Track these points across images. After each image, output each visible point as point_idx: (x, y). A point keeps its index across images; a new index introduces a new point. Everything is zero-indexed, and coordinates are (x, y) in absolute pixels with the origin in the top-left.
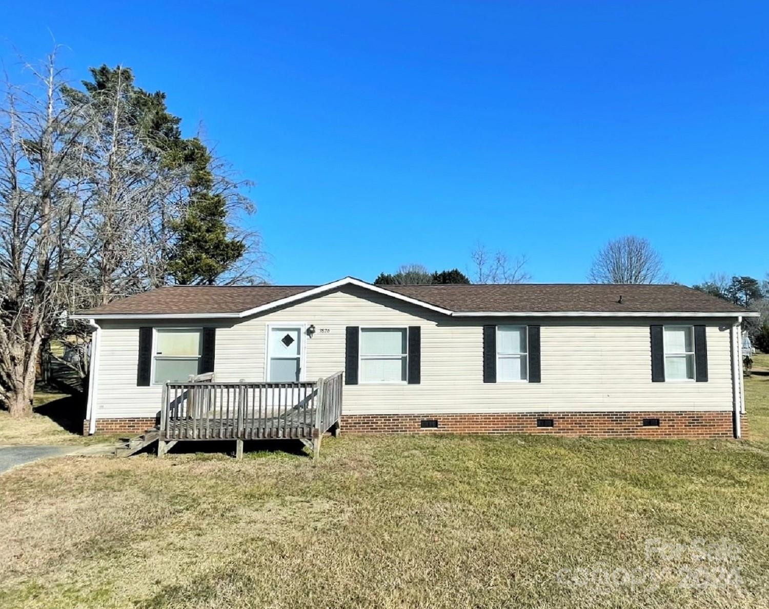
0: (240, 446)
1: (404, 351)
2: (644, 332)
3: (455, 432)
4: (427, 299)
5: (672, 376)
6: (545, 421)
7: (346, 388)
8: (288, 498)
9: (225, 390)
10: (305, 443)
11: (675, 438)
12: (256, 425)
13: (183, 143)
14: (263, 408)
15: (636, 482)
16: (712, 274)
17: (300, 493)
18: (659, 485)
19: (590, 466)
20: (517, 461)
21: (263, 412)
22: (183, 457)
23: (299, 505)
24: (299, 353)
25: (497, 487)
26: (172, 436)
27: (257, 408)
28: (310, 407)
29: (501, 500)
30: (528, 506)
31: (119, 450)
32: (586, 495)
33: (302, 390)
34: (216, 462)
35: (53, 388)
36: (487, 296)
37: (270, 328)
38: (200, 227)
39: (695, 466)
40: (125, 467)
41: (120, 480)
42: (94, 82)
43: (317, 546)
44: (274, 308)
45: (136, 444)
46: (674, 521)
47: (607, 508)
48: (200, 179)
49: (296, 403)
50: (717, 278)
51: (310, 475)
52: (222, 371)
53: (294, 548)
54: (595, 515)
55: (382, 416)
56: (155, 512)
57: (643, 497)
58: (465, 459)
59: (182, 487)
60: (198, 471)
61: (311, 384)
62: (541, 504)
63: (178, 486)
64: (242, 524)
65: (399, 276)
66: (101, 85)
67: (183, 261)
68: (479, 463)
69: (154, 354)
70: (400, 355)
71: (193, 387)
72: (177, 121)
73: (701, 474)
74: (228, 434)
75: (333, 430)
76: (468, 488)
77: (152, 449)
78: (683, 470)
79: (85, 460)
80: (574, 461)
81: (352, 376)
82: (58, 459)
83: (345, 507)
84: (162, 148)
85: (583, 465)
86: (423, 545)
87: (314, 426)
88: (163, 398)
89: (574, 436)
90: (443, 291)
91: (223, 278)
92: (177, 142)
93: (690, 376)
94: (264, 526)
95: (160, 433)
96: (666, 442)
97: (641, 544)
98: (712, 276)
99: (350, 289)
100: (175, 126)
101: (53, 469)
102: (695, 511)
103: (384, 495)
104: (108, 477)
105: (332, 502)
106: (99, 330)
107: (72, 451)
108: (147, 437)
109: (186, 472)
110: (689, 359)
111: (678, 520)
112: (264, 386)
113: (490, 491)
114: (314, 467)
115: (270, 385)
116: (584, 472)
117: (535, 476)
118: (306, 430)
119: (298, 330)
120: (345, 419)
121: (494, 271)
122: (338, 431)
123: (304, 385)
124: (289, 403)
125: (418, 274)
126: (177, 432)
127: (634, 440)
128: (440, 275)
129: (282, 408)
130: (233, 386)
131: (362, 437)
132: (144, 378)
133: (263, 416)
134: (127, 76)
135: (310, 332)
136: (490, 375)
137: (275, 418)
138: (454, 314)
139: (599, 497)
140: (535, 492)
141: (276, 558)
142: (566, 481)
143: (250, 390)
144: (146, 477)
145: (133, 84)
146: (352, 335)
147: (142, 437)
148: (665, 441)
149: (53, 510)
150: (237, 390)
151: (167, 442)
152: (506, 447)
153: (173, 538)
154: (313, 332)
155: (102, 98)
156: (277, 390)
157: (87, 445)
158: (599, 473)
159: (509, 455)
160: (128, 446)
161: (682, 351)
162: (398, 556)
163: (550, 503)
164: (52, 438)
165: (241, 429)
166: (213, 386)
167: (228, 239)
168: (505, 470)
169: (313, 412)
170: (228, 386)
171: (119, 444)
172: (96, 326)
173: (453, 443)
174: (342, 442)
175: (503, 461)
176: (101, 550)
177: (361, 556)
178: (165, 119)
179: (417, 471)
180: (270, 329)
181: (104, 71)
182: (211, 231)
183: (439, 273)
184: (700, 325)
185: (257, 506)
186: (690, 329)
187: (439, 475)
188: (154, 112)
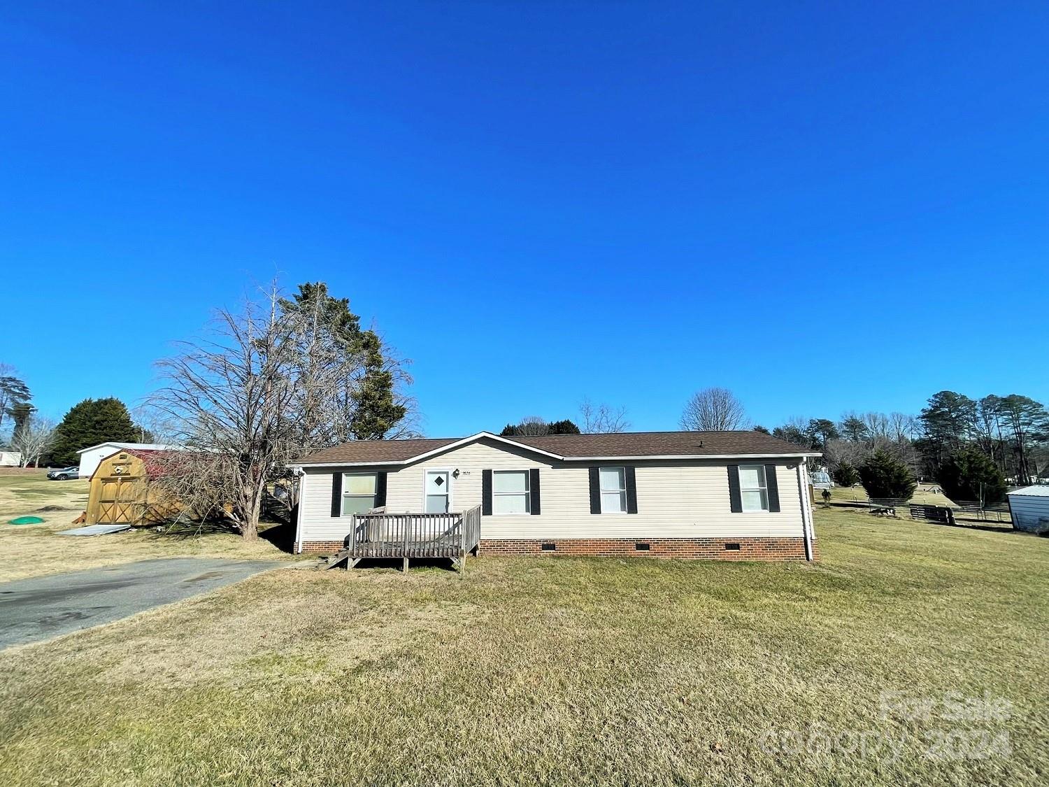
0: (406, 562)
1: (527, 489)
2: (723, 471)
3: (569, 554)
4: (543, 447)
5: (750, 507)
6: (643, 546)
7: (483, 517)
8: (443, 602)
9: (395, 520)
10: (453, 560)
11: (754, 560)
12: (418, 546)
13: (361, 334)
14: (423, 533)
15: (718, 595)
16: (790, 418)
17: (452, 599)
18: (739, 598)
19: (680, 583)
20: (620, 578)
21: (423, 536)
22: (365, 570)
23: (452, 608)
24: (447, 491)
25: (603, 598)
26: (358, 554)
27: (418, 534)
28: (456, 533)
29: (606, 608)
30: (628, 612)
31: (320, 565)
32: (675, 605)
33: (451, 519)
34: (389, 575)
35: (269, 519)
36: (590, 443)
37: (426, 472)
38: (374, 396)
39: (771, 583)
40: (325, 577)
41: (323, 587)
42: (301, 295)
43: (466, 637)
44: (429, 456)
45: (333, 561)
46: (747, 626)
47: (692, 616)
48: (373, 360)
49: (446, 529)
50: (795, 420)
51: (458, 586)
52: (391, 506)
53: (450, 637)
54: (682, 621)
55: (513, 541)
56: (349, 610)
57: (723, 607)
58: (577, 575)
59: (366, 593)
60: (377, 581)
61: (458, 515)
62: (638, 611)
63: (363, 592)
64: (411, 621)
65: (522, 426)
66: (305, 297)
67: (363, 423)
68: (589, 579)
69: (343, 493)
70: (525, 492)
71: (372, 517)
72: (357, 319)
73: (776, 591)
74: (398, 553)
75: (474, 551)
76: (580, 597)
77: (343, 564)
78: (760, 586)
79: (297, 571)
80: (665, 578)
81: (487, 508)
82: (280, 570)
83: (485, 609)
84: (347, 339)
85: (674, 582)
86: (545, 638)
87: (460, 547)
88: (351, 526)
89: (668, 558)
90: (556, 440)
91: (390, 433)
92: (357, 335)
93: (764, 508)
94: (426, 622)
95: (349, 552)
96: (746, 564)
97: (717, 642)
98: (791, 420)
99: (485, 441)
100: (355, 323)
101: (277, 578)
102: (766, 619)
103: (514, 602)
104: (315, 584)
105: (475, 606)
106: (305, 475)
107: (288, 565)
108: (340, 554)
109: (368, 582)
110: (762, 493)
111: (750, 625)
112: (423, 516)
113: (597, 600)
114: (461, 579)
115: (428, 516)
116: (674, 588)
117: (634, 590)
118: (455, 551)
119: (447, 473)
120: (484, 542)
121: (599, 421)
122: (478, 552)
123: (452, 516)
124: (442, 530)
125: (537, 425)
126: (361, 552)
127: (719, 562)
128: (555, 425)
129: (437, 534)
130: (401, 517)
131: (497, 557)
132: (336, 512)
133: (423, 540)
134: (323, 290)
135: (456, 474)
136: (596, 508)
137: (432, 542)
138: (565, 459)
139: (687, 607)
140: (634, 602)
141: (438, 644)
142: (659, 594)
143: (414, 520)
144: (341, 585)
145: (327, 294)
146: (487, 475)
147: (337, 555)
148: (745, 562)
149: (281, 606)
150: (404, 519)
151: (354, 559)
152: (611, 566)
153: (363, 628)
154: (458, 475)
155: (307, 305)
156: (432, 519)
157: (297, 561)
158: (688, 588)
159: (613, 572)
160: (327, 561)
161: (756, 486)
162: (526, 645)
163: (645, 611)
164: (272, 555)
165: (407, 549)
166: (387, 517)
167: (394, 405)
168: (610, 584)
169: (459, 536)
170: (397, 517)
171: (319, 561)
172: (304, 472)
173: (568, 563)
174: (481, 560)
175: (608, 578)
176: (317, 635)
177: (499, 645)
178: (349, 318)
179: (540, 584)
180: (426, 474)
181: (308, 287)
182: (381, 399)
183: (554, 423)
184: (771, 464)
185: (421, 608)
186: (762, 468)
187: (557, 588)
188: (341, 313)
